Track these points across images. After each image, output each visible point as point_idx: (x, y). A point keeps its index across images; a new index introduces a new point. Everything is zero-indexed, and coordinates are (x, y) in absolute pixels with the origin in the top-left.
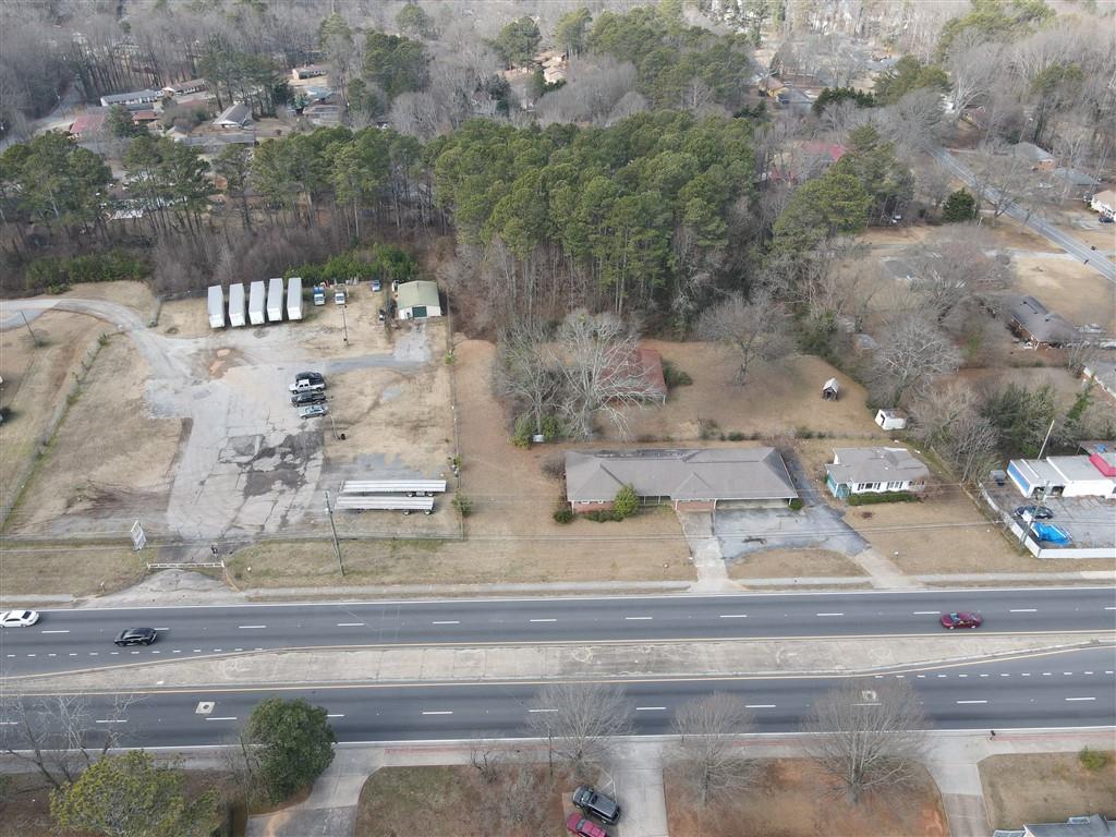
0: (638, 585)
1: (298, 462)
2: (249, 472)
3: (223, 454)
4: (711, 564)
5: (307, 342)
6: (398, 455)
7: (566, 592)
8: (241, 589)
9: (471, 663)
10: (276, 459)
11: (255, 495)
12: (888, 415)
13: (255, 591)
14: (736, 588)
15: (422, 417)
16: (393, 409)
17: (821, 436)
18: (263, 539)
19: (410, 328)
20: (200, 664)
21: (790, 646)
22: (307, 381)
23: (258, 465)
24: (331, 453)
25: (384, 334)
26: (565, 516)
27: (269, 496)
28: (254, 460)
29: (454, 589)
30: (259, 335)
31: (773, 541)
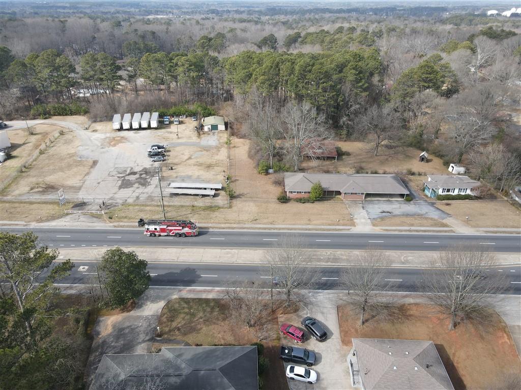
0: (323, 227)
1: (148, 177)
2: (123, 180)
3: (111, 173)
4: (363, 221)
5: (159, 136)
6: (198, 176)
7: (283, 229)
8: (111, 222)
9: (230, 255)
10: (137, 176)
11: (124, 188)
12: (456, 165)
13: (118, 223)
14: (378, 230)
15: (212, 163)
16: (198, 160)
17: (420, 174)
18: (125, 204)
19: (209, 134)
20: (84, 250)
21: (410, 255)
22: (156, 147)
23: (127, 178)
24: (165, 174)
25: (196, 135)
26: (284, 199)
27: (131, 189)
28: (126, 176)
29: (223, 226)
30: (136, 133)
31: (397, 212)
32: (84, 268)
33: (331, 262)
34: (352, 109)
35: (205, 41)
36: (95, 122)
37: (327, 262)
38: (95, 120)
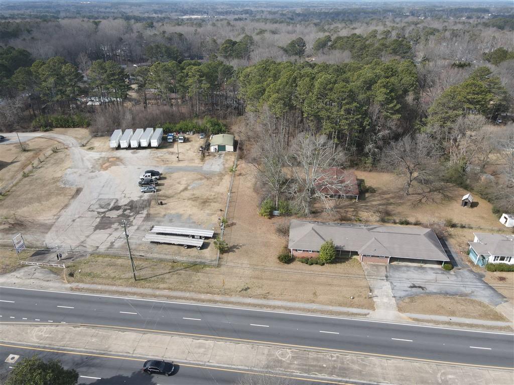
0: (331, 308)
1: (132, 214)
2: (102, 217)
3: (92, 207)
4: (385, 300)
5: (158, 157)
6: (190, 215)
7: (279, 307)
8: (69, 282)
9: (202, 350)
10: (120, 212)
11: (100, 229)
12: (510, 217)
13: (77, 284)
14: (405, 319)
15: (210, 197)
16: (194, 192)
17: (463, 227)
18: (95, 254)
19: (215, 156)
20: (22, 327)
21: (449, 370)
22: (150, 174)
23: (108, 214)
24: (152, 211)
25: (200, 157)
26: (287, 259)
27: (109, 231)
28: (107, 211)
29: (203, 296)
30: (133, 153)
31: (431, 288)
32: (13, 358)
33: (338, 376)
34: (380, 134)
35: (228, 45)
36: (95, 136)
37: (331, 374)
38: (96, 134)
